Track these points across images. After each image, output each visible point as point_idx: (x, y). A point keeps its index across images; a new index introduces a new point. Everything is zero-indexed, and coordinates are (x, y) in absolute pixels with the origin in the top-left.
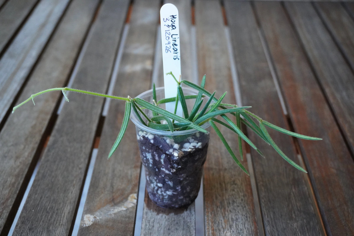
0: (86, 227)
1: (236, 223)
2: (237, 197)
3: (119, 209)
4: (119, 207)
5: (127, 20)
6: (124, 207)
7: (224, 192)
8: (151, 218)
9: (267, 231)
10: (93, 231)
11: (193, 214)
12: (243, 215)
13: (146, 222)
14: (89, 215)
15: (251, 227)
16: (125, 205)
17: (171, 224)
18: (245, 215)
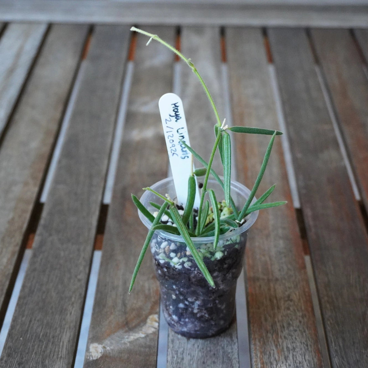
0: (93, 361)
1: (293, 354)
2: (294, 317)
3: (135, 336)
4: (136, 332)
5: (130, 57)
6: (142, 333)
7: (276, 311)
8: (179, 348)
9: (335, 363)
10: (102, 366)
11: (235, 341)
12: (302, 342)
13: (172, 353)
14: (96, 345)
15: (313, 359)
16: (143, 330)
17: (207, 356)
18: (305, 343)
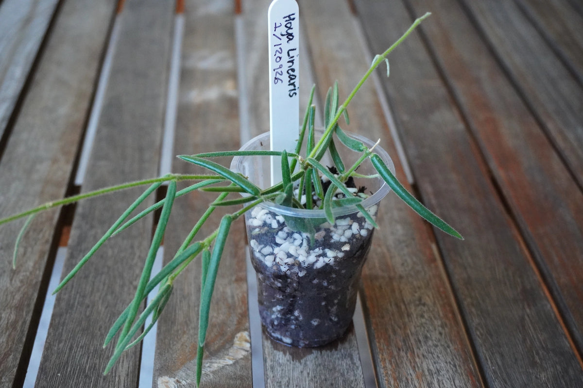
1: (438, 379)
2: (431, 328)
3: (220, 363)
4: (220, 358)
7: (406, 319)
11: (357, 365)
12: (448, 361)
13: (273, 385)
14: (166, 378)
18: (452, 363)
